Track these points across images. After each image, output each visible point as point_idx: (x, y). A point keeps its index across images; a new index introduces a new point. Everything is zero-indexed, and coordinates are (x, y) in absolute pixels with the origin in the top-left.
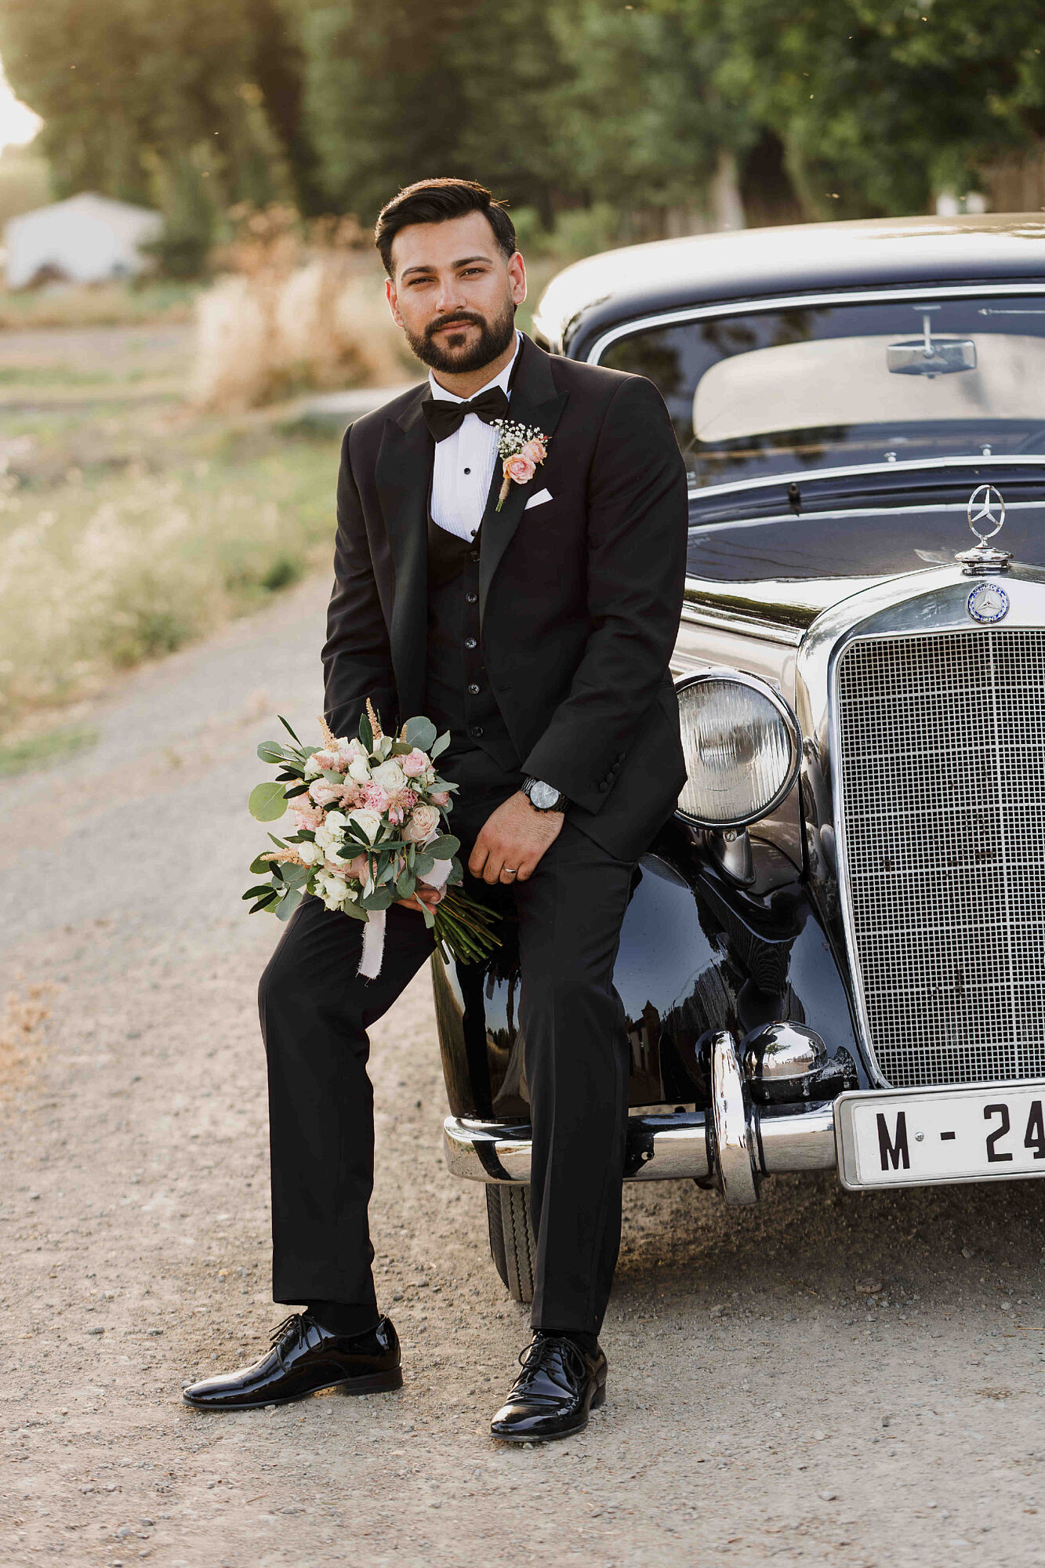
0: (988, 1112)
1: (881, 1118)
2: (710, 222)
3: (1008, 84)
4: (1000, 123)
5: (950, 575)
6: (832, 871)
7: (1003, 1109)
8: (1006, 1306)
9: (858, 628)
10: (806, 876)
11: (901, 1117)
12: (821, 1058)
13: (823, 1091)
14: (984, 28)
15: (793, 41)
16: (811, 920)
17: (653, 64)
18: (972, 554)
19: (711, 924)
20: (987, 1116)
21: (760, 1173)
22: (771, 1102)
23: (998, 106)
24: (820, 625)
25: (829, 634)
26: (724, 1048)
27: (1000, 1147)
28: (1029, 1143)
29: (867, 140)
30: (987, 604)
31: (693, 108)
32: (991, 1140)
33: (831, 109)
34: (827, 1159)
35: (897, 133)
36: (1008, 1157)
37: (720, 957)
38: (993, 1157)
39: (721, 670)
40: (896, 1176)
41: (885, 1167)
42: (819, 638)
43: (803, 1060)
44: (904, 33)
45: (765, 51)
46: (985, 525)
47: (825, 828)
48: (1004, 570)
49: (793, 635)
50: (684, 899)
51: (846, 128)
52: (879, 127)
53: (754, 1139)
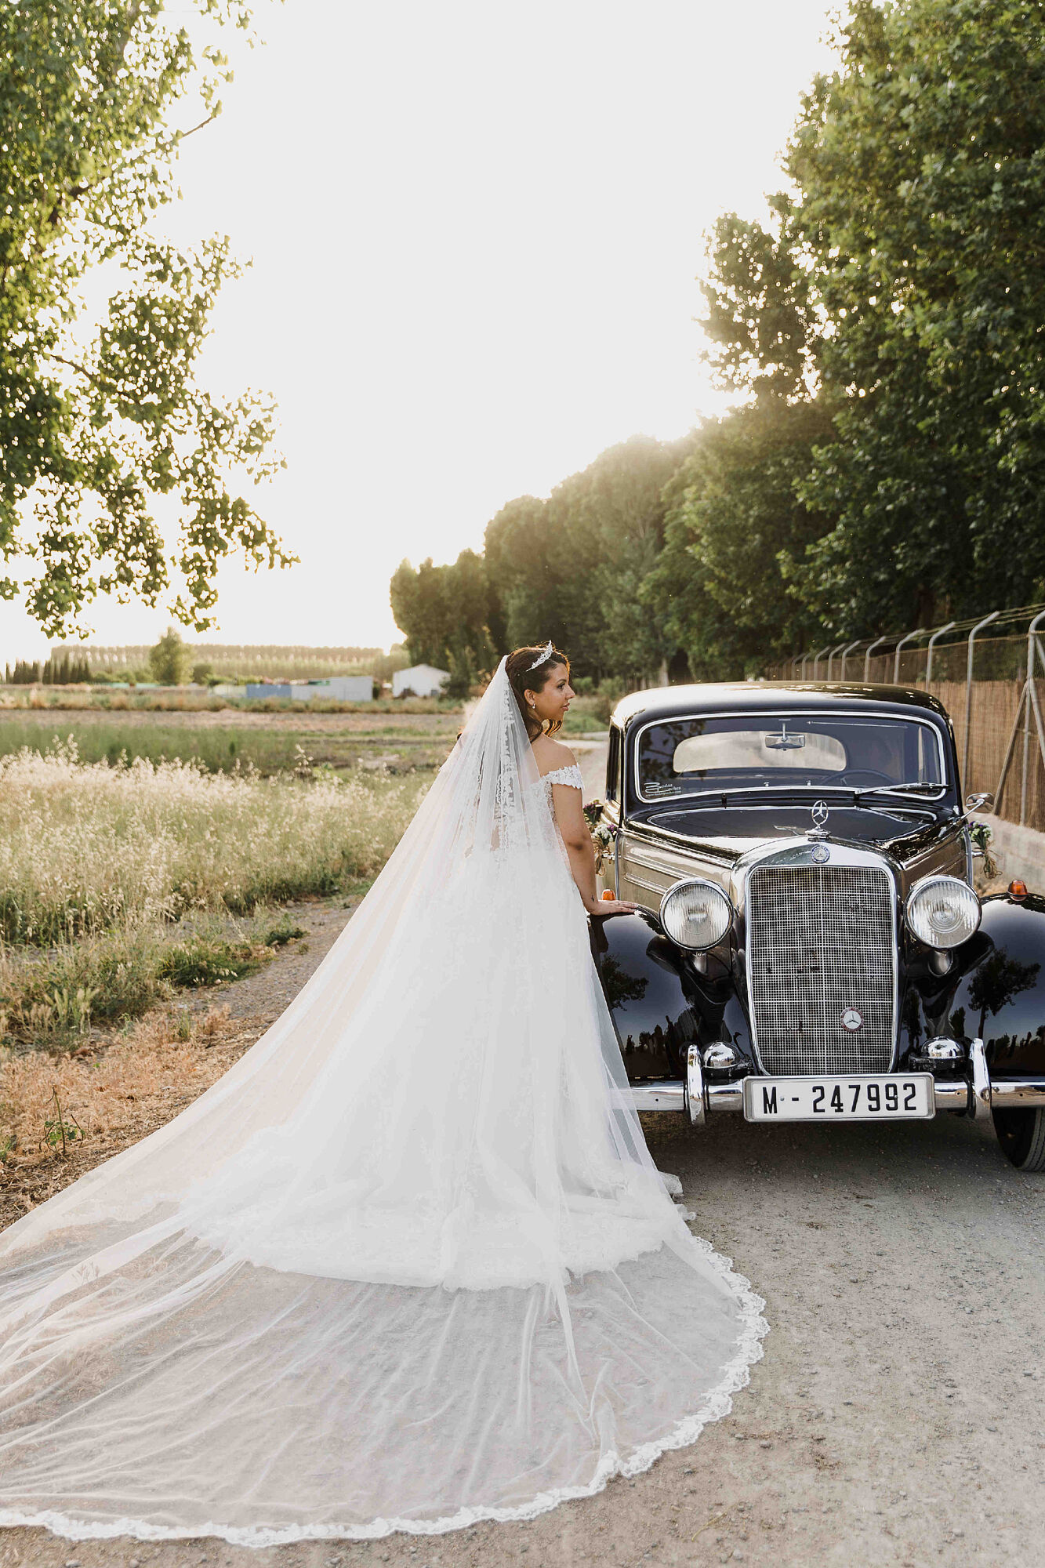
0: (814, 1089)
1: (765, 1089)
2: (657, 684)
3: (779, 636)
4: (774, 650)
5: (801, 841)
6: (743, 972)
7: (822, 1088)
8: (816, 1176)
9: (759, 863)
10: (731, 973)
11: (774, 1089)
12: (738, 1059)
13: (738, 1075)
14: (770, 614)
15: (695, 616)
16: (734, 996)
17: (638, 624)
18: (813, 831)
19: (687, 992)
20: (814, 1091)
21: (708, 1110)
22: (714, 1078)
23: (774, 644)
24: (742, 860)
25: (745, 865)
26: (693, 1050)
27: (819, 1106)
28: (833, 1105)
29: (721, 655)
30: (820, 854)
31: (653, 641)
32: (816, 1102)
33: (709, 643)
34: (738, 1107)
35: (733, 653)
36: (823, 1111)
37: (690, 1006)
38: (816, 1110)
39: (700, 879)
40: (771, 1117)
41: (766, 1112)
42: (740, 866)
43: (728, 1060)
44: (739, 615)
45: (684, 619)
46: (819, 819)
47: (741, 950)
48: (828, 840)
49: (730, 864)
50: (676, 980)
51: (714, 650)
52: (727, 649)
53: (706, 1095)
